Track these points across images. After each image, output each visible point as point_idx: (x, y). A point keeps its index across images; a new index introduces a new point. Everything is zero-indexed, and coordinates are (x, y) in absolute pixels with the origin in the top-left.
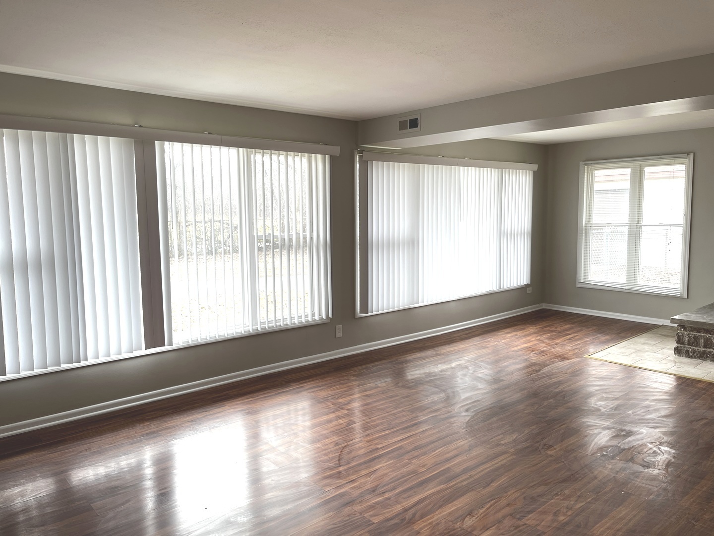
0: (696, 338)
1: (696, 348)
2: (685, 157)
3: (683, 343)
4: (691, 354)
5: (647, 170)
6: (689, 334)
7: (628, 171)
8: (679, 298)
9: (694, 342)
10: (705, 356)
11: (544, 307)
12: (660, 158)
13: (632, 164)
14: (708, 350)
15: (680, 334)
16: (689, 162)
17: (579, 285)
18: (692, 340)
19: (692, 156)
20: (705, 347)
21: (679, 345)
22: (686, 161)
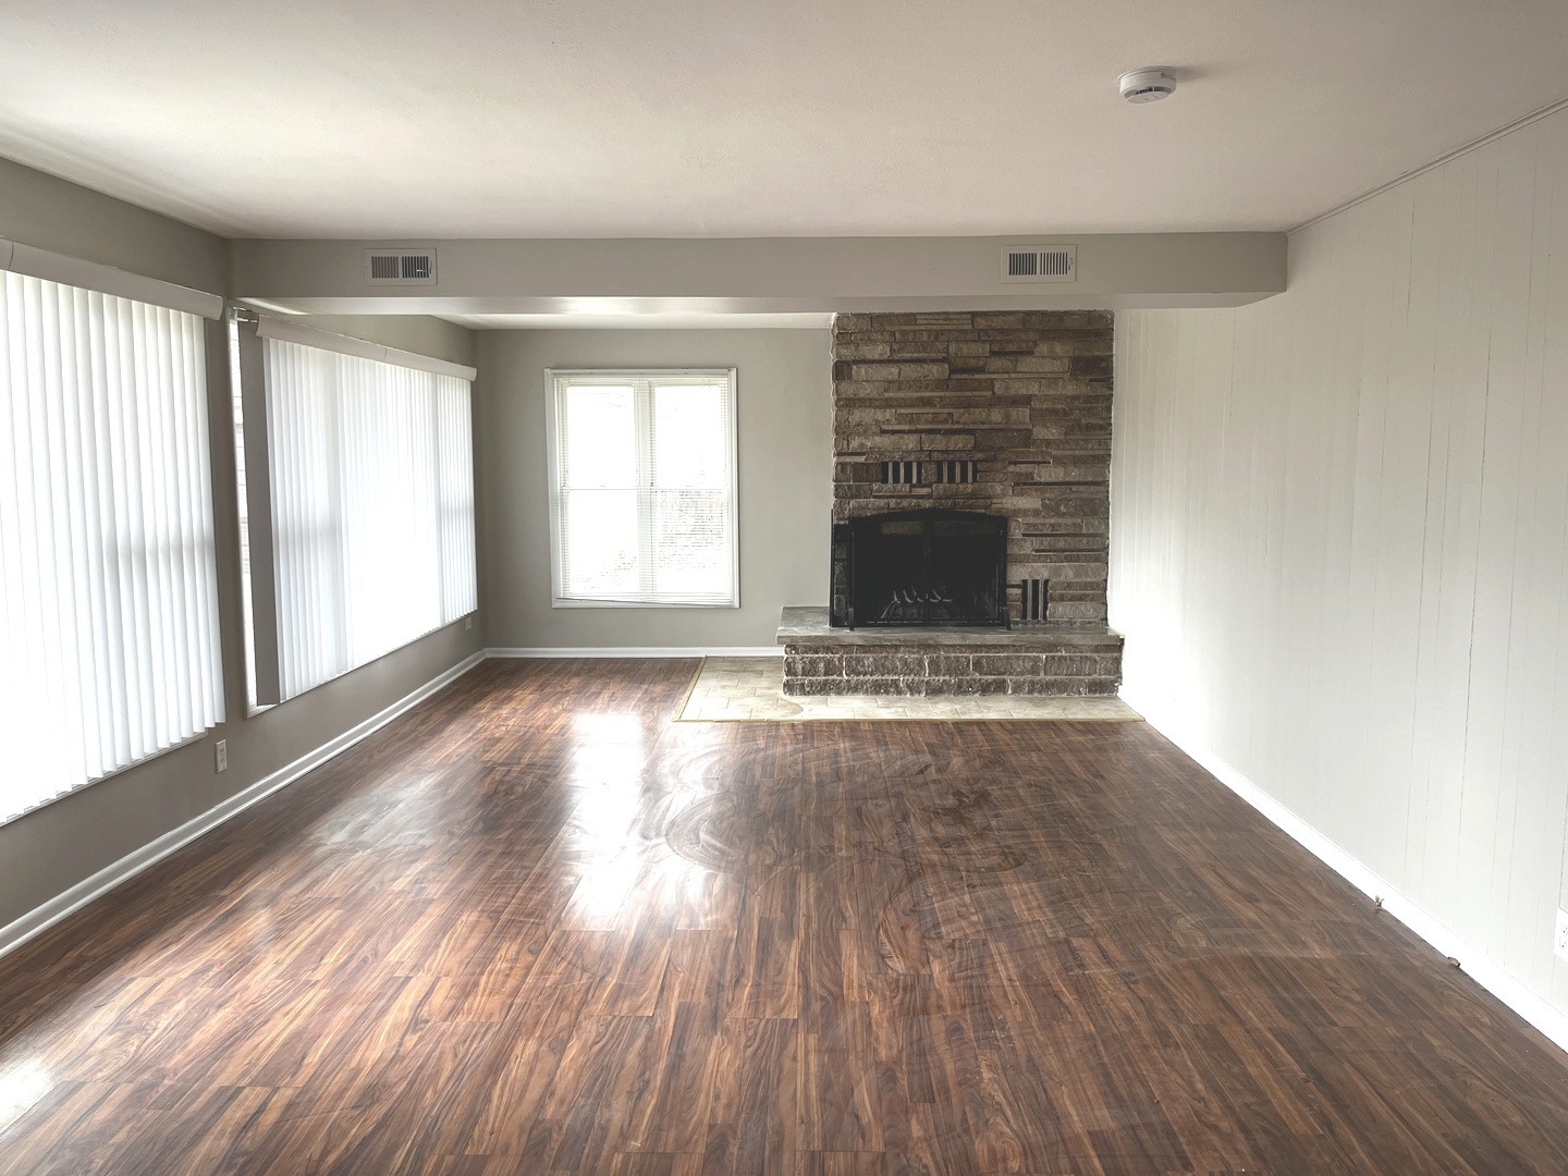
0: (813, 662)
1: (814, 678)
2: (725, 375)
3: (795, 674)
4: (807, 689)
5: (659, 392)
6: (803, 658)
7: (628, 392)
8: (728, 608)
9: (810, 669)
10: (827, 688)
11: (489, 656)
12: (686, 373)
13: (636, 381)
14: (830, 678)
15: (790, 660)
16: (730, 383)
17: (556, 605)
18: (808, 667)
19: (734, 372)
20: (826, 674)
21: (790, 678)
22: (723, 381)
